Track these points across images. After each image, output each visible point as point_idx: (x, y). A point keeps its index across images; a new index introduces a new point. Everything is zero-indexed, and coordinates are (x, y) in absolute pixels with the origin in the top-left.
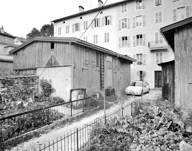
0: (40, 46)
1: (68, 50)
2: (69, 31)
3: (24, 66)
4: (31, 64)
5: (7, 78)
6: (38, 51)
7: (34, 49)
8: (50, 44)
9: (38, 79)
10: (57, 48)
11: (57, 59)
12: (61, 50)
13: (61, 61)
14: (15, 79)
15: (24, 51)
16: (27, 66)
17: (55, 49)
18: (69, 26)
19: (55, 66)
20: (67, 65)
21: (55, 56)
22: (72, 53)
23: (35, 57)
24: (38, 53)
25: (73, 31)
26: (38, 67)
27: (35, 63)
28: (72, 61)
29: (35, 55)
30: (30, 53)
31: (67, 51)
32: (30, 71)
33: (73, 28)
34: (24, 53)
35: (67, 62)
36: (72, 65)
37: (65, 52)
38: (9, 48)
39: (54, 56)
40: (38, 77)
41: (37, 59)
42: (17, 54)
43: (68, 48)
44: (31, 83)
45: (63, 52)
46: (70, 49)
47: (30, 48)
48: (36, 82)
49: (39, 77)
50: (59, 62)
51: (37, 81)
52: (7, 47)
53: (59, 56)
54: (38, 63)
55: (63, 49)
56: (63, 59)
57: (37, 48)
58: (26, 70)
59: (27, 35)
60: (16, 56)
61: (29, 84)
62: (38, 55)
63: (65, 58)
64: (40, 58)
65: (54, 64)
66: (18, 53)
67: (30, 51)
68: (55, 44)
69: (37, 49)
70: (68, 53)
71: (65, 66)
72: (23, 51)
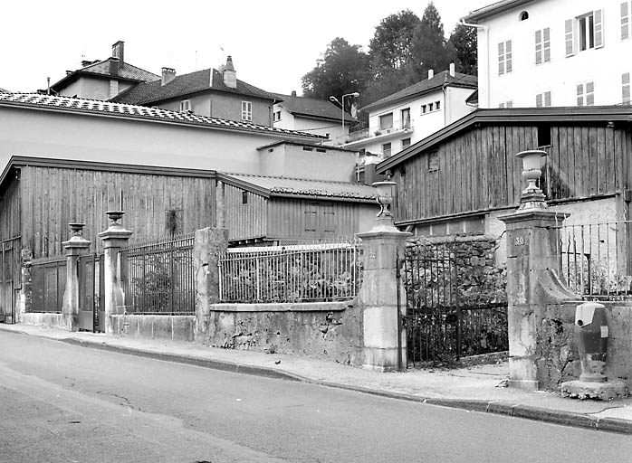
0: (496, 139)
1: (602, 145)
2: (548, 53)
3: (434, 210)
4: (464, 200)
5: (415, 243)
6: (490, 156)
7: (474, 152)
8: (535, 130)
9: (493, 249)
10: (563, 144)
11: (563, 176)
12: (577, 148)
13: (579, 183)
14: (435, 248)
15: (433, 161)
16: (449, 208)
17: (556, 148)
18: (547, 31)
19: (557, 200)
20: (600, 194)
21: (555, 168)
22: (619, 156)
23: (479, 175)
24: (489, 162)
25: (569, 48)
26: (491, 207)
27: (479, 197)
28: (620, 178)
29: (478, 169)
30: (459, 164)
31: (601, 150)
32: (456, 225)
33: (569, 37)
34: (434, 167)
35: (602, 185)
36: (619, 194)
37: (592, 153)
38: (276, 150)
39: (551, 169)
40: (494, 243)
41: (485, 184)
42: (403, 173)
43: (603, 141)
44: (475, 260)
45: (585, 154)
46: (611, 143)
47: (457, 148)
48: (487, 256)
49: (497, 241)
50: (571, 187)
51: (491, 256)
52: (270, 148)
53: (571, 169)
54: (492, 196)
55: (585, 143)
56: (586, 176)
57: (484, 145)
58: (440, 223)
59: (305, 78)
60: (401, 179)
61: (470, 265)
62: (492, 170)
63: (595, 171)
64: (500, 177)
65: (554, 194)
66: (411, 168)
67: (459, 157)
68: (554, 131)
69: (485, 150)
70: (603, 157)
71: (593, 199)
72: (429, 161)
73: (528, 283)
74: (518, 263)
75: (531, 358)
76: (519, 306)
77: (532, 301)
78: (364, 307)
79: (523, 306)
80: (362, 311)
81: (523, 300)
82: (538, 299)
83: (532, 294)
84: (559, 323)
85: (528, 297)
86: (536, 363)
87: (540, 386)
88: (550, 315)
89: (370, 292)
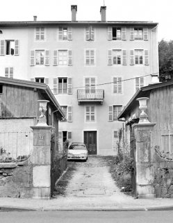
12: (16, 96)
17: (5, 95)
19: (4, 117)
20: (26, 116)
37: (23, 100)
55: (20, 95)
56: (20, 109)
68: (5, 88)
73: (149, 153)
74: (144, 144)
75: (151, 185)
76: (145, 163)
77: (152, 161)
78: (33, 166)
79: (147, 163)
80: (32, 168)
81: (147, 160)
82: (155, 160)
83: (152, 157)
84: (167, 169)
85: (149, 159)
86: (154, 187)
87: (157, 196)
88: (162, 166)
89: (39, 157)
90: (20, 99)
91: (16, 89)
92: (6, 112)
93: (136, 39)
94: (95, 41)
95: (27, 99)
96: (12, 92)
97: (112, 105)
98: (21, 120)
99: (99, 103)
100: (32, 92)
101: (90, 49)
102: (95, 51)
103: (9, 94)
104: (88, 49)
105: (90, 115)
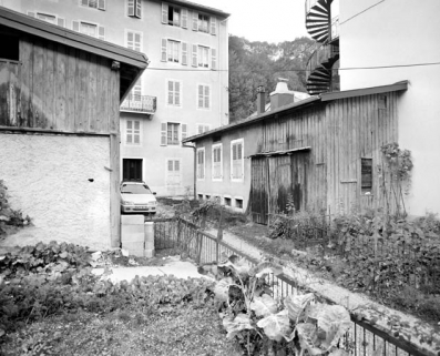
11: (37, 102)
17: (27, 67)
19: (27, 128)
20: (92, 131)
21: (25, 90)
36: (114, 135)
56: (72, 109)
65: (20, 121)
90: (71, 84)
91: (60, 57)
92: (30, 114)
93: (200, 30)
94: (142, 20)
95: (92, 86)
96: (50, 63)
97: (166, 122)
98: (76, 138)
99: (147, 117)
100: (104, 71)
101: (135, 32)
102: (142, 35)
103: (39, 66)
104: (131, 31)
105: (133, 134)
